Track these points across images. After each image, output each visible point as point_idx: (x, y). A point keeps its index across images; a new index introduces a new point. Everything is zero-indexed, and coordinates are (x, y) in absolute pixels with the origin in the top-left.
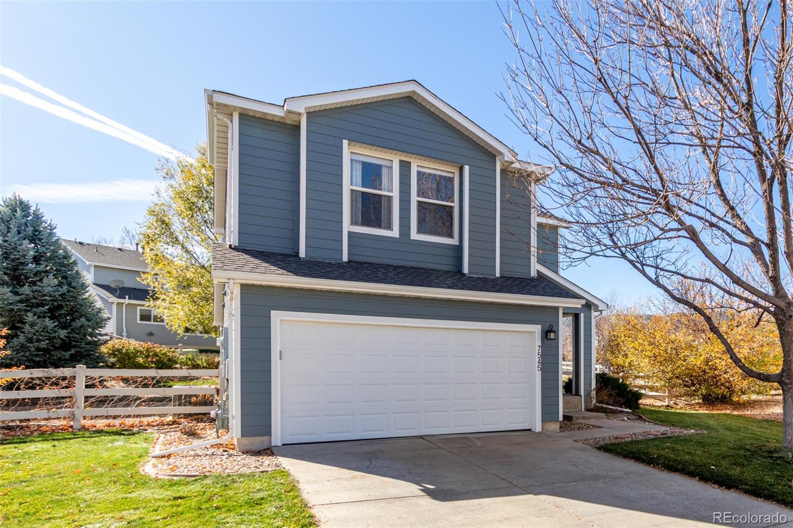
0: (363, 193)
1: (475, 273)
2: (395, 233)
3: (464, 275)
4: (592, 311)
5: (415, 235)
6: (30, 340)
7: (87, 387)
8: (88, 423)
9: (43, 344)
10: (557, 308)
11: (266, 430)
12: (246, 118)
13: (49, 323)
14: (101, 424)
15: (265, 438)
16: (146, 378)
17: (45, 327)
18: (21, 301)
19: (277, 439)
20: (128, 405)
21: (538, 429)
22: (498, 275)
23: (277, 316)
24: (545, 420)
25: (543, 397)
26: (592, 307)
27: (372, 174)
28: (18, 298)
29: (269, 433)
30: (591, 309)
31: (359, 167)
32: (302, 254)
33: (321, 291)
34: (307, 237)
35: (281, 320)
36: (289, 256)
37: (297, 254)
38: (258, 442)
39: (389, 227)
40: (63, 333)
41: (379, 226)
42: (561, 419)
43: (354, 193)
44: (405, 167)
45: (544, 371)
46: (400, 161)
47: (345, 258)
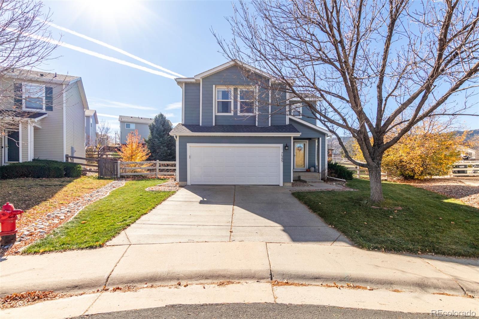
0: (222, 101)
1: (260, 125)
2: (232, 114)
3: (256, 126)
4: (326, 137)
5: (239, 114)
6: (162, 154)
7: (159, 166)
8: (159, 176)
9: (165, 154)
10: (291, 137)
11: (186, 180)
12: (187, 84)
13: (166, 148)
14: (162, 177)
15: (186, 182)
16: (172, 164)
17: (165, 150)
18: (160, 143)
19: (189, 183)
20: (168, 172)
21: (281, 185)
22: (270, 125)
23: (189, 145)
24: (284, 182)
25: (284, 172)
26: (326, 135)
27: (225, 94)
28: (159, 142)
29: (186, 181)
30: (325, 135)
31: (221, 93)
32: (201, 125)
33: (207, 136)
34: (202, 119)
35: (190, 146)
36: (197, 125)
37: (199, 125)
38: (183, 183)
39: (230, 112)
40: (169, 151)
41: (227, 112)
42: (292, 181)
43: (219, 102)
44: (236, 90)
45: (284, 162)
46: (234, 88)
47: (214, 125)
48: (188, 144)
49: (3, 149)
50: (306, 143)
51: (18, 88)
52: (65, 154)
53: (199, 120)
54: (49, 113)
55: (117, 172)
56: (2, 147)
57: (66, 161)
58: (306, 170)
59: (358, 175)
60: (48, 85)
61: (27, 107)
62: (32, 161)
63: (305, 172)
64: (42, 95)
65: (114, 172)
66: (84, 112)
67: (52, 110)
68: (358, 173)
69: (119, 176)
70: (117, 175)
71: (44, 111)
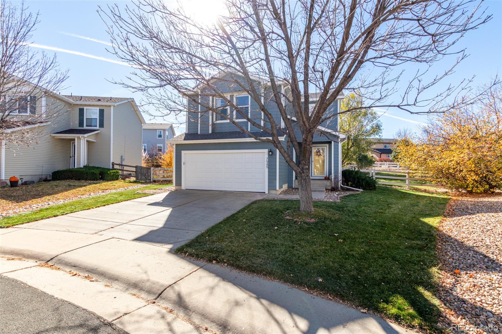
1: (253, 131)
3: (248, 132)
5: (235, 120)
21: (267, 192)
24: (269, 189)
25: (269, 179)
29: (181, 186)
30: (338, 138)
32: (199, 133)
34: (200, 127)
35: (184, 153)
36: (195, 134)
37: (198, 133)
38: (179, 188)
39: (227, 119)
42: (277, 189)
44: (232, 97)
45: (269, 168)
46: (230, 95)
47: (210, 132)
48: (182, 151)
49: (71, 158)
50: (325, 147)
51: (81, 111)
52: (112, 161)
53: (198, 128)
54: (101, 129)
55: (150, 178)
56: (71, 157)
57: (112, 167)
58: (324, 178)
59: (407, 185)
60: (102, 108)
61: (87, 126)
62: (83, 167)
63: (323, 179)
64: (97, 116)
65: (148, 177)
66: (142, 126)
67: (103, 127)
68: (407, 183)
69: (152, 180)
70: (150, 180)
71: (98, 128)
